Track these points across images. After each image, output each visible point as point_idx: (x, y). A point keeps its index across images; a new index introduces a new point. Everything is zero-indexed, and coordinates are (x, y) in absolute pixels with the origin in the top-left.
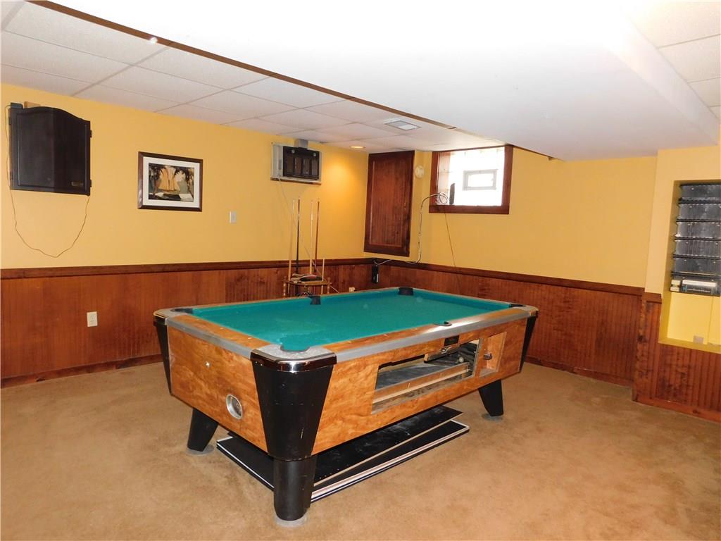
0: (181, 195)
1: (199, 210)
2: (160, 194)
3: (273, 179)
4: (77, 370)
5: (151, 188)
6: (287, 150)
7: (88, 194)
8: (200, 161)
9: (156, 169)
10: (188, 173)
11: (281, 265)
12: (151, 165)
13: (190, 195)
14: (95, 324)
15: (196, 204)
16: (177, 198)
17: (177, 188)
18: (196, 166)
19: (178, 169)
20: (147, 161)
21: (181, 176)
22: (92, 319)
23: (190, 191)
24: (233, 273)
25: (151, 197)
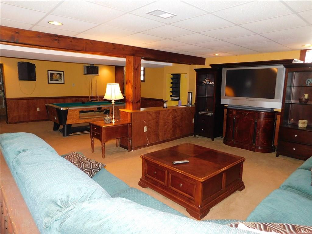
0: (59, 80)
1: (64, 83)
2: (53, 80)
3: (84, 75)
4: (35, 121)
5: (51, 79)
6: (87, 67)
7: (36, 81)
9: (52, 74)
10: (60, 74)
11: (88, 97)
13: (61, 80)
14: (39, 110)
15: (63, 82)
16: (58, 81)
17: (58, 78)
18: (62, 72)
19: (57, 74)
20: (49, 72)
21: (58, 75)
22: (38, 109)
23: (61, 79)
24: (74, 99)
25: (51, 81)
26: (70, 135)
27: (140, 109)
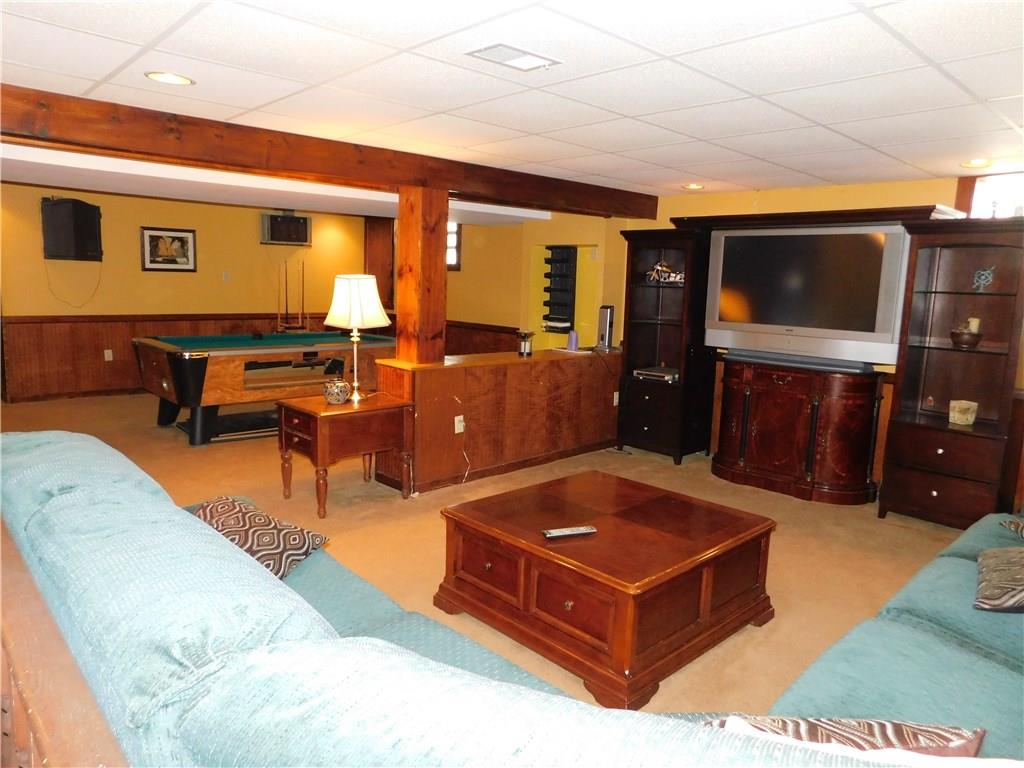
0: (178, 260)
1: (194, 271)
2: (160, 259)
3: (262, 243)
4: (99, 393)
5: (152, 254)
6: (273, 219)
7: (101, 260)
8: (193, 231)
9: (154, 240)
10: (183, 241)
11: (271, 317)
12: (151, 237)
13: (185, 260)
14: (111, 359)
15: (191, 267)
16: (174, 262)
17: (174, 254)
18: (190, 236)
19: (174, 239)
20: (147, 233)
21: (177, 244)
22: (108, 355)
23: (185, 255)
24: (227, 324)
25: (152, 262)
26: (212, 439)
27: (442, 359)
